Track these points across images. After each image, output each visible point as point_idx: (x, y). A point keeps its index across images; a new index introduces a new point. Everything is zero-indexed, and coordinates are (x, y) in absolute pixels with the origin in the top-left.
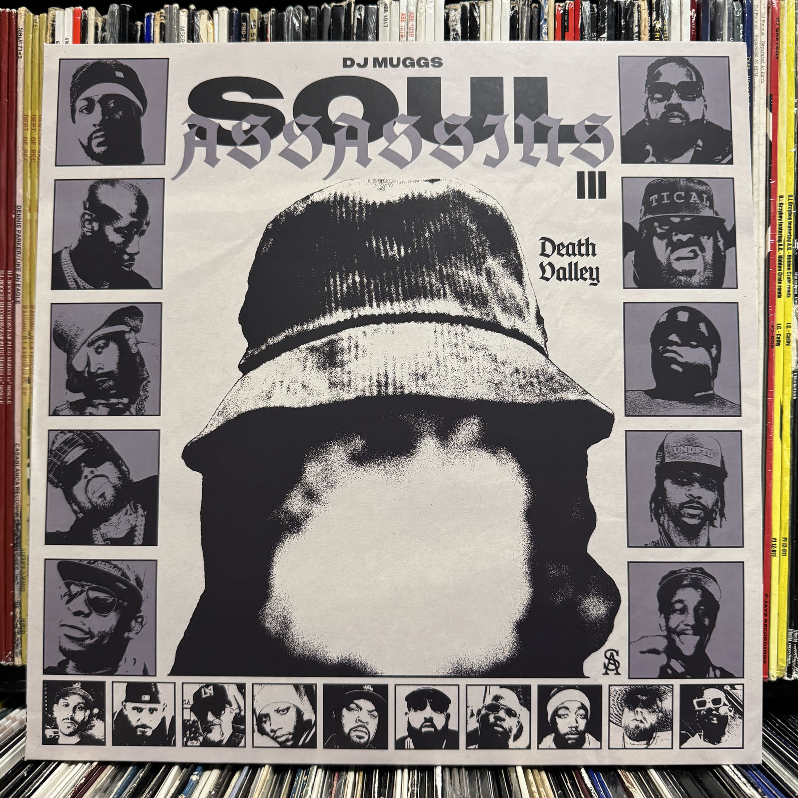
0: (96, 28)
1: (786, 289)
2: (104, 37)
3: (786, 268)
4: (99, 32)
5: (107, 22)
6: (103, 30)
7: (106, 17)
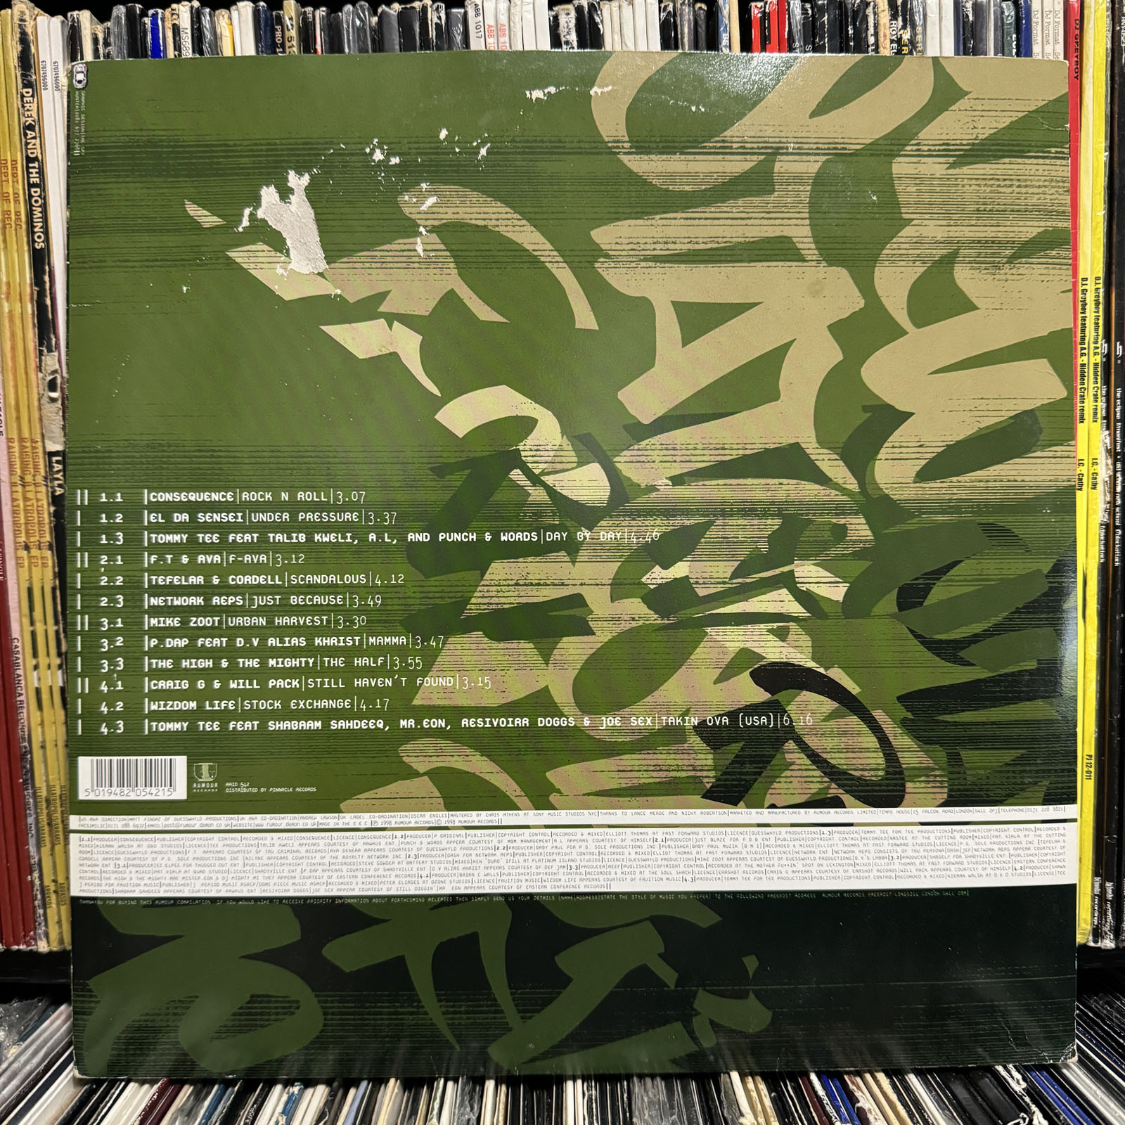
0: (95, 41)
1: (1092, 412)
2: (109, 54)
3: (1092, 380)
4: (101, 46)
5: (111, 31)
6: (106, 44)
7: (109, 24)
